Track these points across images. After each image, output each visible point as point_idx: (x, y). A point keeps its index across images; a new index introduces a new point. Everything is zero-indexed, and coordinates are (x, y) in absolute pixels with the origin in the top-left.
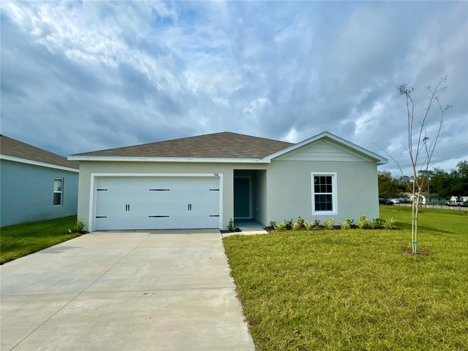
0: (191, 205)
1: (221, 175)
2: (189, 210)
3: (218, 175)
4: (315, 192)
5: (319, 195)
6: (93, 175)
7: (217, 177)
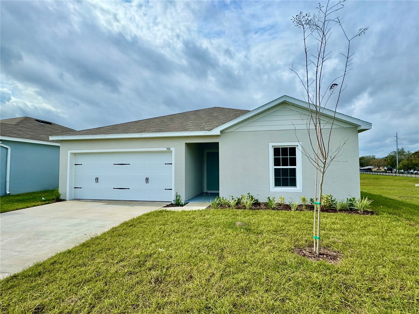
0: (148, 178)
1: (173, 149)
2: (146, 183)
3: (170, 149)
4: (275, 165)
5: (280, 169)
6: (69, 152)
7: (169, 151)
